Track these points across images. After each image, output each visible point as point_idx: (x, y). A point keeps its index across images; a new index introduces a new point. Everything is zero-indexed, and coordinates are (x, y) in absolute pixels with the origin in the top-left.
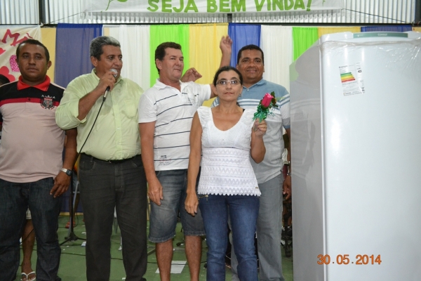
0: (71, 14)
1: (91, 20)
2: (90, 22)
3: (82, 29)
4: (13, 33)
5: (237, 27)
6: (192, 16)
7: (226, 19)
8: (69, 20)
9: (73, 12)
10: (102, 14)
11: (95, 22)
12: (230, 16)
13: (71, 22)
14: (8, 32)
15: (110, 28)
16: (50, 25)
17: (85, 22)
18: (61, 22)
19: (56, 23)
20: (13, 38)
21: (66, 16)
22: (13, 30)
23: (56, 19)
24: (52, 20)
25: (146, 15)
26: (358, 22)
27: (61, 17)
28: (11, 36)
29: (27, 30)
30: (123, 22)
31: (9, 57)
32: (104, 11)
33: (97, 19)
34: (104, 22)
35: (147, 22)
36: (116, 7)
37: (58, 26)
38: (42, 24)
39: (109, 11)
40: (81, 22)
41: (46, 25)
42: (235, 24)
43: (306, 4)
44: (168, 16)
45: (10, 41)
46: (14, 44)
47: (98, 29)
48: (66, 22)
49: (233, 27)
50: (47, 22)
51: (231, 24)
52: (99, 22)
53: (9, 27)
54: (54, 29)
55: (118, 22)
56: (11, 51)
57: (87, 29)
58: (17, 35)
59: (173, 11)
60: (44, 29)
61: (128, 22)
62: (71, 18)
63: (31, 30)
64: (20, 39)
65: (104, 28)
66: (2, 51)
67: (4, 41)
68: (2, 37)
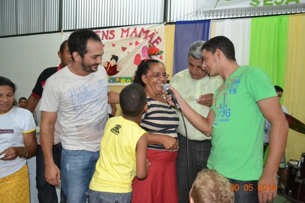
0: (186, 14)
1: (202, 17)
2: (200, 19)
3: (195, 24)
4: (145, 30)
6: (292, 7)
8: (184, 19)
9: (188, 12)
10: (210, 12)
11: (204, 19)
13: (185, 20)
14: (143, 29)
15: (217, 23)
16: (170, 23)
17: (196, 19)
18: (179, 20)
19: (175, 21)
20: (145, 34)
21: (182, 15)
22: (146, 28)
23: (175, 18)
24: (172, 20)
25: (248, 9)
27: (179, 17)
28: (144, 32)
29: (155, 27)
30: (227, 17)
31: (142, 47)
32: (212, 9)
33: (206, 16)
34: (211, 18)
35: (248, 15)
36: (222, 5)
37: (177, 23)
38: (165, 23)
39: (216, 9)
40: (193, 19)
41: (168, 23)
44: (268, 8)
45: (143, 36)
46: (146, 38)
47: (207, 24)
48: (182, 20)
50: (168, 21)
52: (207, 18)
53: (143, 26)
54: (174, 26)
55: (223, 17)
56: (143, 42)
57: (198, 24)
58: (148, 31)
59: (274, 4)
60: (166, 26)
61: (231, 17)
62: (186, 17)
63: (157, 28)
64: (150, 33)
65: (212, 23)
66: (137, 43)
67: (139, 36)
68: (138, 34)
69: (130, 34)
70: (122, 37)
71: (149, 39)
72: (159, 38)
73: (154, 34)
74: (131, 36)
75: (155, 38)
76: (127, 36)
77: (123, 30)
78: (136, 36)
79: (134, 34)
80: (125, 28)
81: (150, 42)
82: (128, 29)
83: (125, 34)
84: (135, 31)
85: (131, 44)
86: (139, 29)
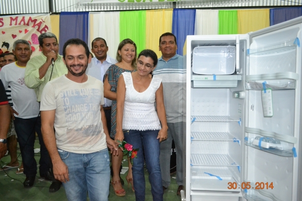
1: (82, 9)
2: (81, 11)
3: (76, 15)
4: (33, 19)
5: (179, 11)
6: (148, 4)
7: (172, 5)
8: (68, 10)
9: (70, 4)
10: (89, 5)
11: (84, 10)
12: (174, 3)
14: (30, 18)
15: (94, 15)
16: (56, 13)
17: (78, 11)
18: (63, 11)
19: (60, 11)
20: (33, 23)
21: (66, 7)
22: (33, 17)
23: (60, 9)
24: (57, 10)
25: (117, 4)
26: (268, 5)
27: (63, 8)
28: (32, 21)
29: (41, 17)
30: (102, 10)
31: (31, 35)
32: (90, 3)
33: (86, 8)
34: (90, 10)
35: (118, 9)
36: (97, 0)
37: (61, 14)
38: (51, 13)
39: (93, 2)
40: (75, 11)
41: (53, 14)
42: (179, 9)
44: (133, 4)
45: (31, 24)
46: (34, 26)
47: (86, 15)
48: (66, 11)
49: (176, 11)
50: (54, 11)
51: (175, 9)
52: (87, 10)
53: (30, 16)
54: (58, 16)
55: (99, 10)
56: (32, 31)
57: (79, 15)
58: (35, 20)
59: (135, 1)
60: (51, 16)
61: (105, 10)
62: (69, 8)
63: (44, 17)
64: (37, 22)
65: (90, 14)
66: (26, 31)
67: (28, 24)
68: (26, 22)
69: (18, 22)
70: (11, 25)
71: (37, 27)
72: (46, 27)
73: (41, 23)
74: (20, 24)
75: (42, 26)
76: (16, 24)
77: (11, 18)
78: (24, 24)
79: (22, 23)
80: (14, 17)
81: (38, 30)
82: (17, 18)
83: (14, 22)
84: (23, 19)
85: (20, 32)
86: (27, 18)
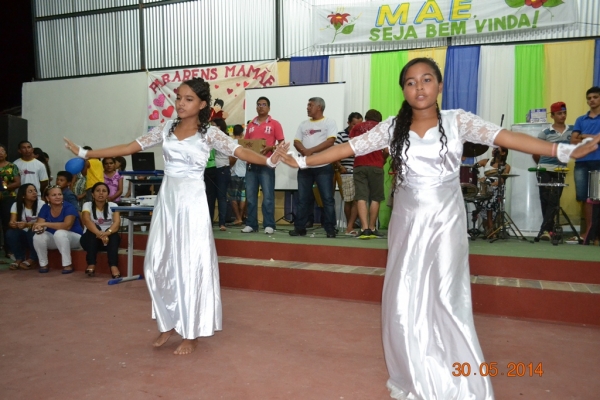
0: (301, 48)
1: (319, 53)
2: (318, 54)
3: (311, 61)
4: (255, 69)
5: (456, 50)
6: (412, 42)
7: (446, 42)
8: (299, 54)
9: (303, 47)
10: (328, 46)
11: (322, 54)
12: (449, 39)
13: (301, 56)
14: (252, 67)
15: (336, 59)
16: (284, 59)
17: (314, 55)
18: (294, 56)
19: (289, 57)
20: (255, 73)
21: (297, 50)
22: (256, 65)
23: (289, 53)
24: (285, 55)
25: (368, 44)
26: (589, 35)
27: (293, 52)
28: (254, 71)
29: (266, 64)
30: (347, 52)
32: (330, 43)
33: (324, 51)
34: (330, 53)
35: (369, 51)
36: (341, 39)
37: (292, 59)
38: (278, 59)
39: (335, 43)
40: (310, 55)
41: (281, 60)
42: (456, 47)
43: (531, 21)
44: (389, 43)
45: (253, 75)
46: (256, 77)
47: (325, 60)
48: (297, 56)
49: (451, 50)
50: (282, 57)
51: (450, 48)
52: (326, 54)
53: (251, 64)
54: (288, 63)
55: (343, 52)
56: (254, 83)
57: (315, 61)
58: (258, 70)
59: (393, 39)
60: (280, 63)
61: (351, 52)
62: (301, 52)
63: (269, 65)
64: (260, 72)
65: (330, 59)
66: (246, 84)
67: (248, 75)
68: (246, 72)
69: (236, 73)
70: (226, 76)
71: (260, 79)
72: (272, 77)
73: (265, 73)
74: (238, 75)
75: (267, 77)
76: (233, 75)
77: (227, 69)
78: (244, 75)
79: (241, 73)
80: (230, 66)
81: (261, 82)
82: (234, 68)
83: (230, 73)
84: (242, 69)
85: (238, 85)
86: (247, 67)
